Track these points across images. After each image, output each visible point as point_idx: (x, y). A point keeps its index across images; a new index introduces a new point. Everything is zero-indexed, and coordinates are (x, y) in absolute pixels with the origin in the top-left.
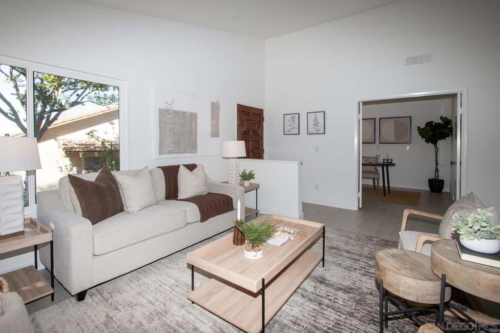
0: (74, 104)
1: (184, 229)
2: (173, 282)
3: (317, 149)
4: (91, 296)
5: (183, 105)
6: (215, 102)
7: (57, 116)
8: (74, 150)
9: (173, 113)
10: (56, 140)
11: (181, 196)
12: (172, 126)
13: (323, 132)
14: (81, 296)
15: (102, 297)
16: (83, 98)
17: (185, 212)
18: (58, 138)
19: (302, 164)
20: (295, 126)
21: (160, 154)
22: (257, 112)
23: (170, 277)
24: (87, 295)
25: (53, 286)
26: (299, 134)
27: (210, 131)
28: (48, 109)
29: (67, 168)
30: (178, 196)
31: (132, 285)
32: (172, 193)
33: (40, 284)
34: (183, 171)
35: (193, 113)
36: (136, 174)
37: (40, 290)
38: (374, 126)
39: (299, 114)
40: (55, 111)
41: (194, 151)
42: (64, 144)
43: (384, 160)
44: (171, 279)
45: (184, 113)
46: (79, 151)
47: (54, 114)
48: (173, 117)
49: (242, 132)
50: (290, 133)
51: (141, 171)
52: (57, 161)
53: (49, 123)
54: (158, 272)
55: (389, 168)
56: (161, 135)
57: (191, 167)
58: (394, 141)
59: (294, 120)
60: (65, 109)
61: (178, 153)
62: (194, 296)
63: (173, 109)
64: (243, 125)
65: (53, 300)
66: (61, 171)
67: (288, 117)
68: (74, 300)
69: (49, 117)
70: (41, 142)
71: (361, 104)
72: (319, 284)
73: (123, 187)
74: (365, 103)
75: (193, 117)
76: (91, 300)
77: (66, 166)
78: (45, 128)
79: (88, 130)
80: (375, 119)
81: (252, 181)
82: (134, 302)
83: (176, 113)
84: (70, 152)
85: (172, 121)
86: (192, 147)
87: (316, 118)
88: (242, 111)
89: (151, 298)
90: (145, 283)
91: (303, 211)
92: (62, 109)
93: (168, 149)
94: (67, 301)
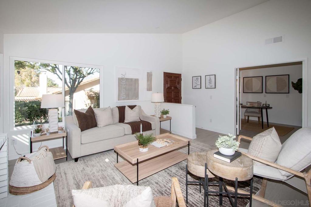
0: (89, 74)
1: (123, 137)
2: (114, 160)
3: (211, 97)
4: (80, 161)
5: (130, 75)
6: (149, 72)
7: (82, 80)
8: (92, 96)
9: (125, 80)
10: (84, 90)
11: (126, 121)
12: (125, 86)
13: (214, 87)
14: (76, 160)
15: (84, 161)
16: (94, 70)
17: (124, 129)
18: (85, 90)
19: (196, 107)
20: (198, 84)
21: (118, 100)
22: (177, 76)
23: (113, 158)
24: (78, 160)
25: (67, 155)
26: (201, 88)
27: (146, 88)
28: (78, 77)
29: (89, 105)
30: (124, 121)
31: (97, 159)
32: (122, 119)
33: (63, 153)
34: (127, 109)
35: (137, 79)
36: (104, 110)
37: (62, 155)
38: (261, 81)
39: (201, 76)
40: (82, 77)
41: (137, 99)
42: (88, 93)
43: (263, 104)
44: (113, 159)
45: (131, 79)
46: (94, 97)
47: (81, 79)
48: (126, 82)
49: (167, 88)
50: (196, 88)
51: (107, 108)
52: (85, 101)
53: (79, 83)
54: (109, 155)
55: (268, 110)
56: (119, 91)
57: (132, 107)
58: (276, 91)
59: (198, 80)
60: (85, 76)
61: (128, 99)
62: (117, 165)
63: (125, 77)
64: (167, 84)
65: (67, 160)
66: (87, 106)
67: (195, 78)
68: (74, 161)
69: (79, 80)
70: (76, 92)
71: (238, 69)
72: (180, 170)
73: (97, 115)
74: (241, 69)
75: (137, 81)
76: (80, 162)
77: (88, 104)
78: (77, 86)
79: (90, 88)
80: (262, 77)
81: (168, 115)
82: (95, 165)
83: (127, 79)
84: (90, 97)
85: (125, 83)
86: (136, 96)
87: (210, 79)
88: (167, 76)
89: (102, 165)
90: (102, 159)
91: (196, 134)
92: (84, 77)
93: (122, 97)
94: (71, 161)
